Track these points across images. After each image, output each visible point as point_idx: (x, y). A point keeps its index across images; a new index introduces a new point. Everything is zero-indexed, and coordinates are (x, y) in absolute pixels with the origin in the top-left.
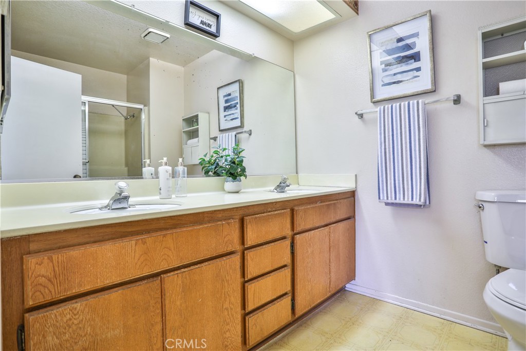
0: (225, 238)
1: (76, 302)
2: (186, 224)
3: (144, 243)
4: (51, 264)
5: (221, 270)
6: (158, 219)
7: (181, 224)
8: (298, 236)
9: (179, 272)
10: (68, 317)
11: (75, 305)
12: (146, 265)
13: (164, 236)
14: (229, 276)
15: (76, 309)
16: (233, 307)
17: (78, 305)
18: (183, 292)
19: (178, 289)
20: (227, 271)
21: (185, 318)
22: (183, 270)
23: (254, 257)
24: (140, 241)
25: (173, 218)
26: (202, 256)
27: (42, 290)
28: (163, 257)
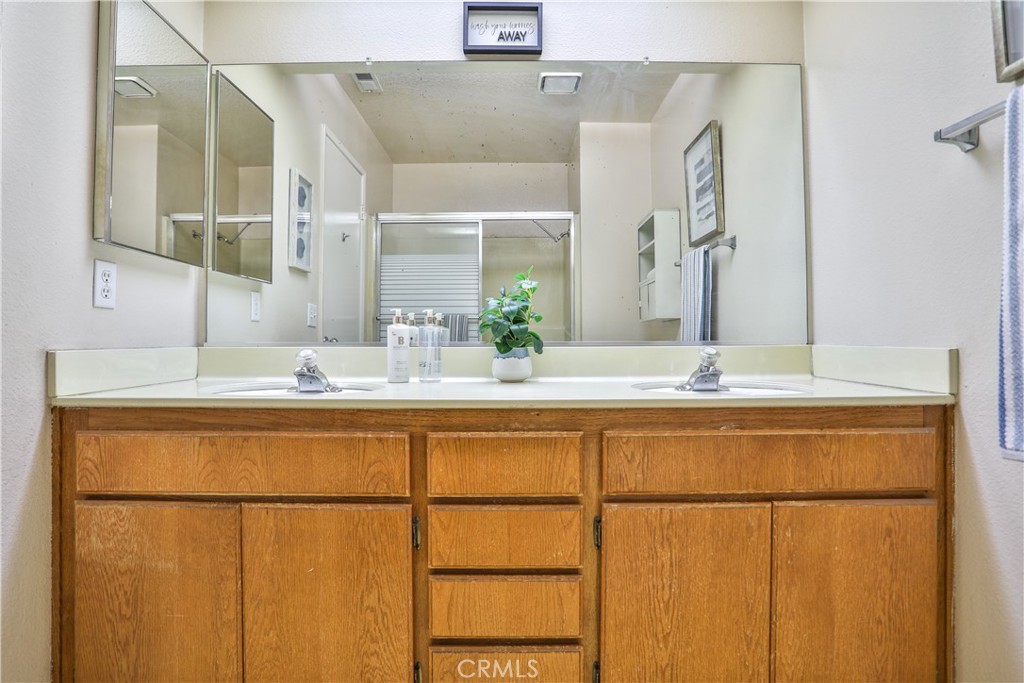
0: (370, 466)
1: (123, 505)
2: (296, 426)
3: (213, 443)
4: (97, 447)
5: (360, 528)
6: (246, 410)
7: (286, 424)
8: (616, 505)
9: (271, 505)
10: (113, 520)
11: (121, 508)
12: (215, 479)
13: (246, 439)
14: (379, 545)
15: (121, 513)
16: (388, 611)
17: (124, 508)
18: (277, 543)
19: (267, 535)
20: (374, 534)
21: (279, 590)
22: (279, 505)
23: (452, 524)
24: (207, 441)
25: (272, 412)
26: (318, 490)
27: (89, 476)
28: (243, 474)
